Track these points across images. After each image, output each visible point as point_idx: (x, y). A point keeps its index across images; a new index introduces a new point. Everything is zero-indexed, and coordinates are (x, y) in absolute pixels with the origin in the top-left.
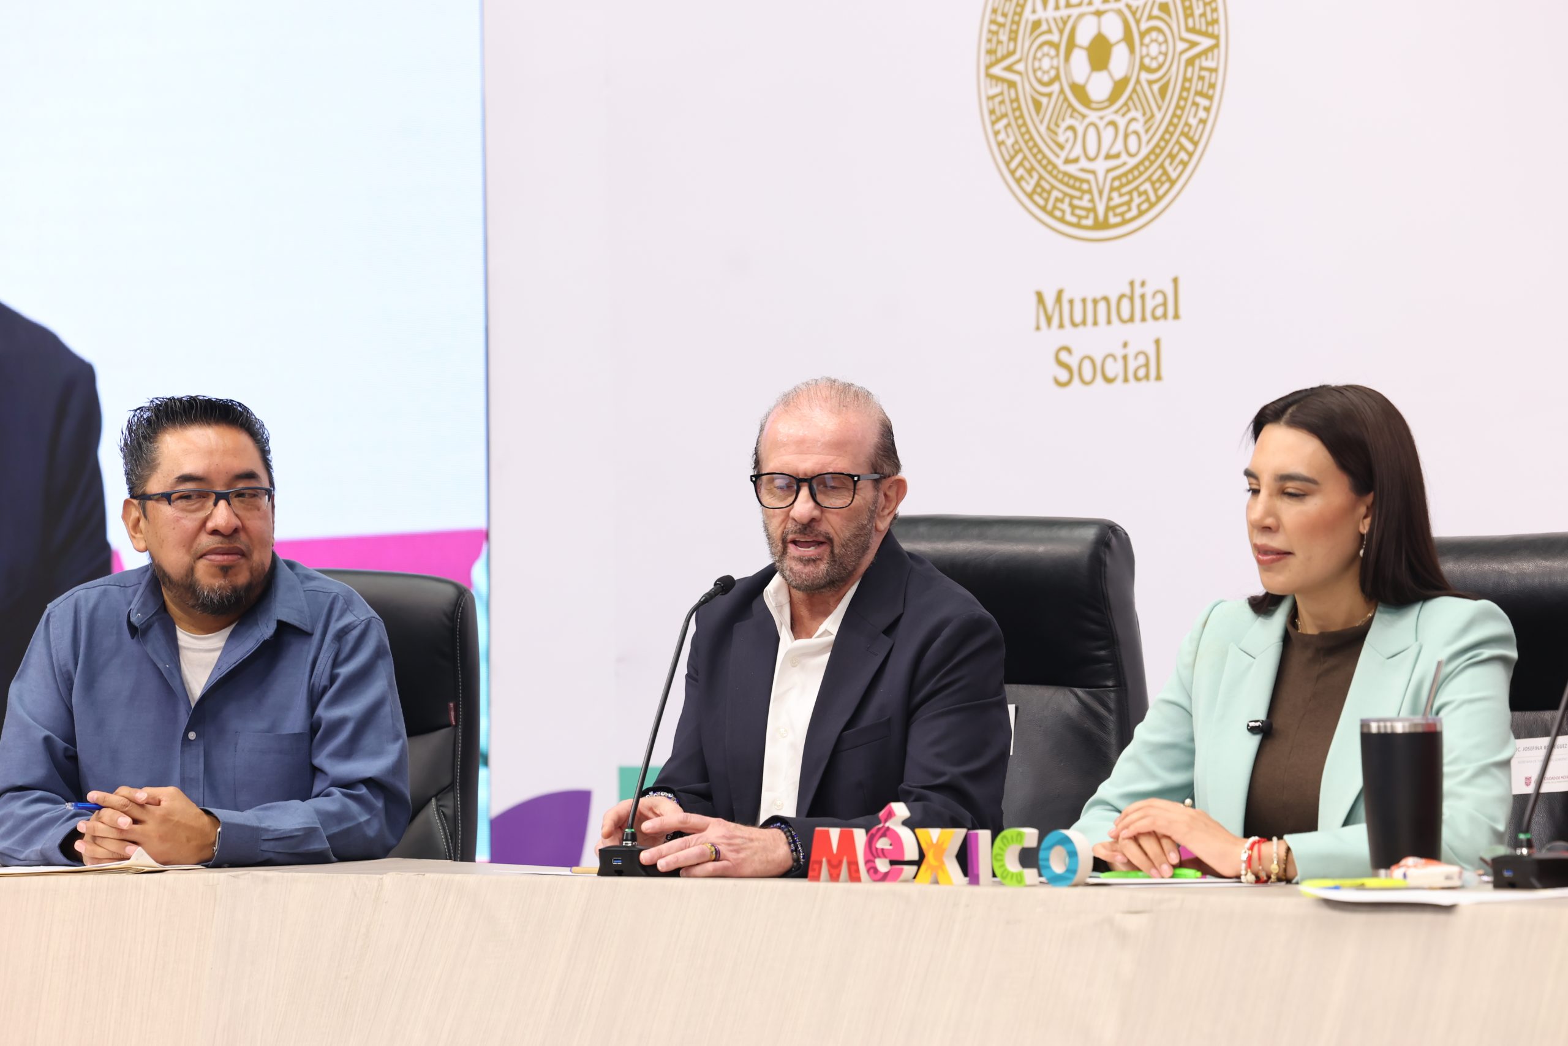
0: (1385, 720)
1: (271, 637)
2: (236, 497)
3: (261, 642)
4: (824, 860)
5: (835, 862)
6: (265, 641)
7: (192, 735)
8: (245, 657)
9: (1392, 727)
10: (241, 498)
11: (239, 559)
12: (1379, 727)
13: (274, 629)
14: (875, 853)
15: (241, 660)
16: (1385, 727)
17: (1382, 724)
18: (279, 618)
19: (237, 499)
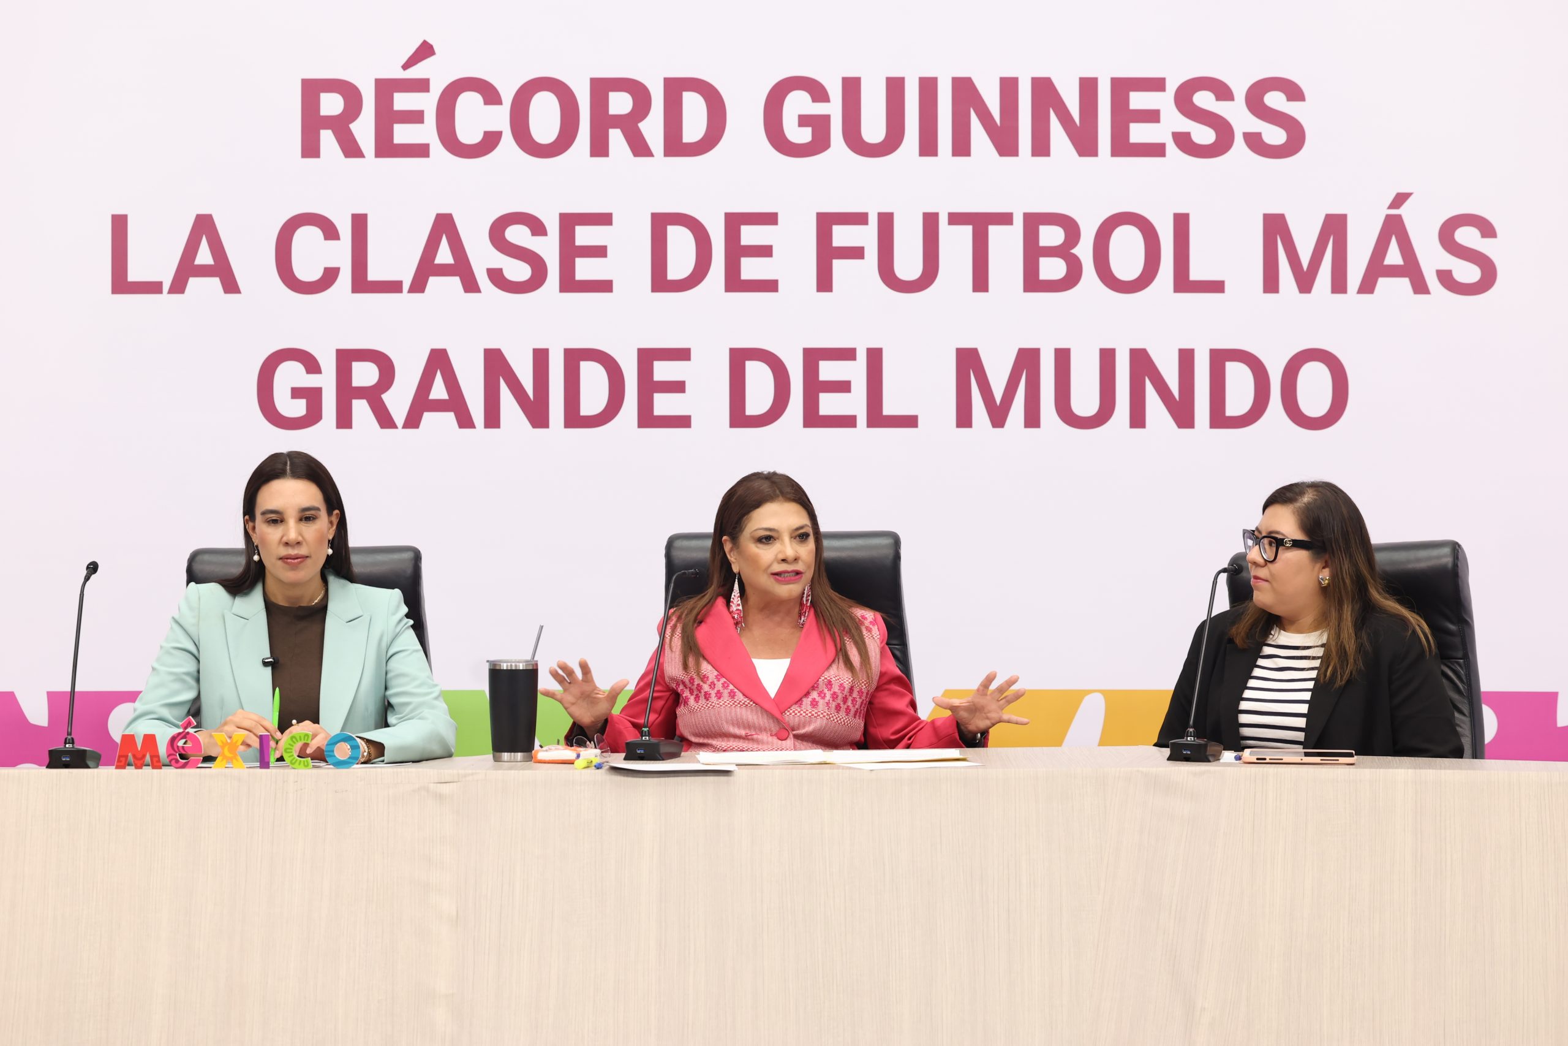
0: (511, 662)
4: (130, 754)
5: (139, 756)
9: (516, 666)
12: (507, 666)
14: (176, 749)
16: (511, 665)
17: (509, 664)
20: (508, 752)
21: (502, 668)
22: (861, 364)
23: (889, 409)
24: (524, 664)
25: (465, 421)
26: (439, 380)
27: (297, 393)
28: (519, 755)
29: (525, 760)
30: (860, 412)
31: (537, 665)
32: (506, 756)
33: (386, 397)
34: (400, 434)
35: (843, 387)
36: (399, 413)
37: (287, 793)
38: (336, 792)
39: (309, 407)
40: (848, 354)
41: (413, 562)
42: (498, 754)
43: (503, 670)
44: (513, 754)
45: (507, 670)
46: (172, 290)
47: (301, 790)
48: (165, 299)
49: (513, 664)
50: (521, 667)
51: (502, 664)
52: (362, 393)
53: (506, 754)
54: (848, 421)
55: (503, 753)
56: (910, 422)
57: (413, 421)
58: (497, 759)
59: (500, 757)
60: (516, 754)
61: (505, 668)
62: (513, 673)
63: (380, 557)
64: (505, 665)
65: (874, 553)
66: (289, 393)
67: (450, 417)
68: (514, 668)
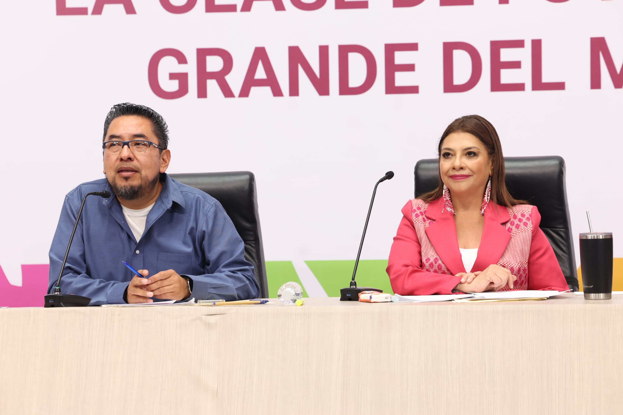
1: (170, 208)
2: (135, 145)
3: (166, 210)
6: (168, 209)
7: (138, 252)
8: (159, 217)
10: (138, 146)
11: (134, 174)
12: (591, 237)
13: (172, 204)
15: (158, 219)
16: (594, 237)
17: (593, 235)
18: (173, 200)
19: (135, 146)
20: (594, 293)
21: (588, 238)
22: (527, 50)
23: (546, 79)
24: (604, 235)
25: (277, 92)
26: (260, 66)
27: (173, 76)
28: (602, 295)
29: (605, 298)
30: (527, 80)
31: (612, 236)
32: (592, 295)
33: (228, 78)
34: (237, 101)
35: (516, 65)
36: (236, 87)
37: (113, 322)
38: (144, 321)
39: (180, 85)
40: (519, 44)
41: (249, 181)
42: (587, 294)
43: (589, 239)
44: (597, 294)
45: (591, 240)
46: (94, 13)
47: (123, 320)
48: (90, 18)
49: (595, 235)
50: (601, 237)
51: (588, 235)
52: (213, 75)
53: (593, 294)
54: (520, 87)
55: (591, 294)
56: (560, 86)
57: (245, 93)
58: (586, 298)
59: (589, 296)
60: (599, 294)
61: (590, 238)
62: (595, 242)
63: (227, 179)
64: (590, 236)
65: (547, 170)
66: (168, 76)
67: (267, 90)
68: (596, 238)
